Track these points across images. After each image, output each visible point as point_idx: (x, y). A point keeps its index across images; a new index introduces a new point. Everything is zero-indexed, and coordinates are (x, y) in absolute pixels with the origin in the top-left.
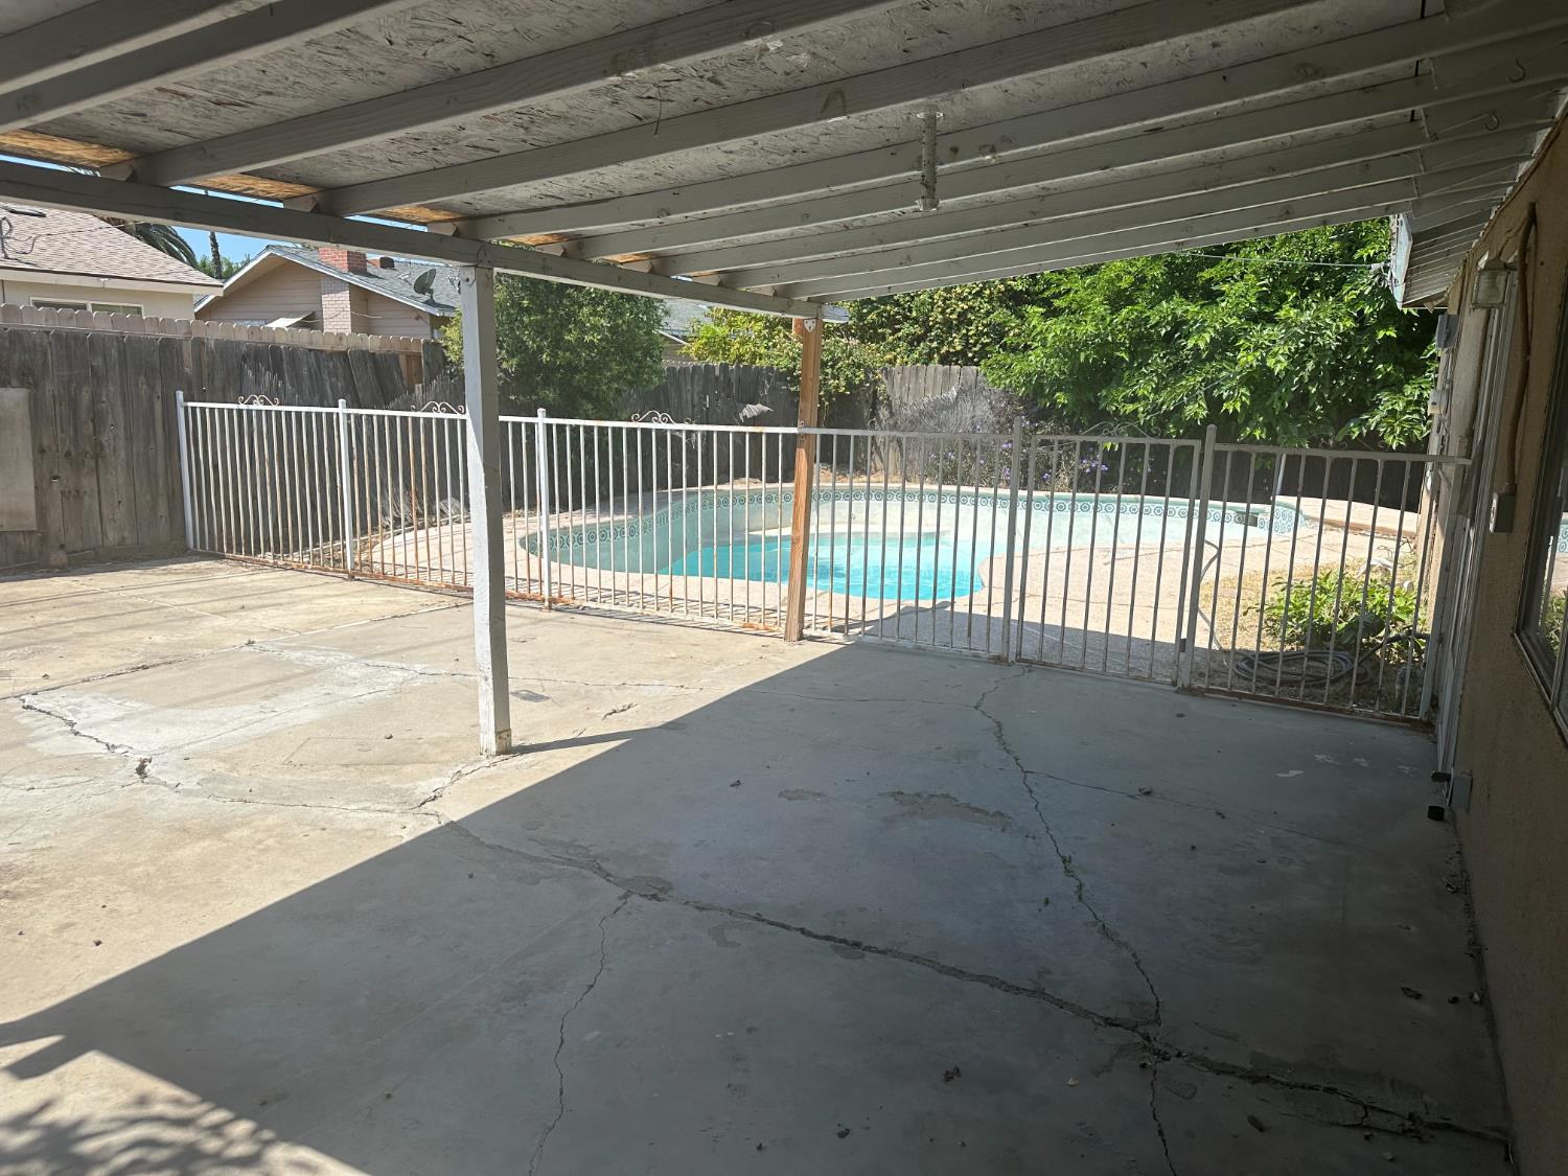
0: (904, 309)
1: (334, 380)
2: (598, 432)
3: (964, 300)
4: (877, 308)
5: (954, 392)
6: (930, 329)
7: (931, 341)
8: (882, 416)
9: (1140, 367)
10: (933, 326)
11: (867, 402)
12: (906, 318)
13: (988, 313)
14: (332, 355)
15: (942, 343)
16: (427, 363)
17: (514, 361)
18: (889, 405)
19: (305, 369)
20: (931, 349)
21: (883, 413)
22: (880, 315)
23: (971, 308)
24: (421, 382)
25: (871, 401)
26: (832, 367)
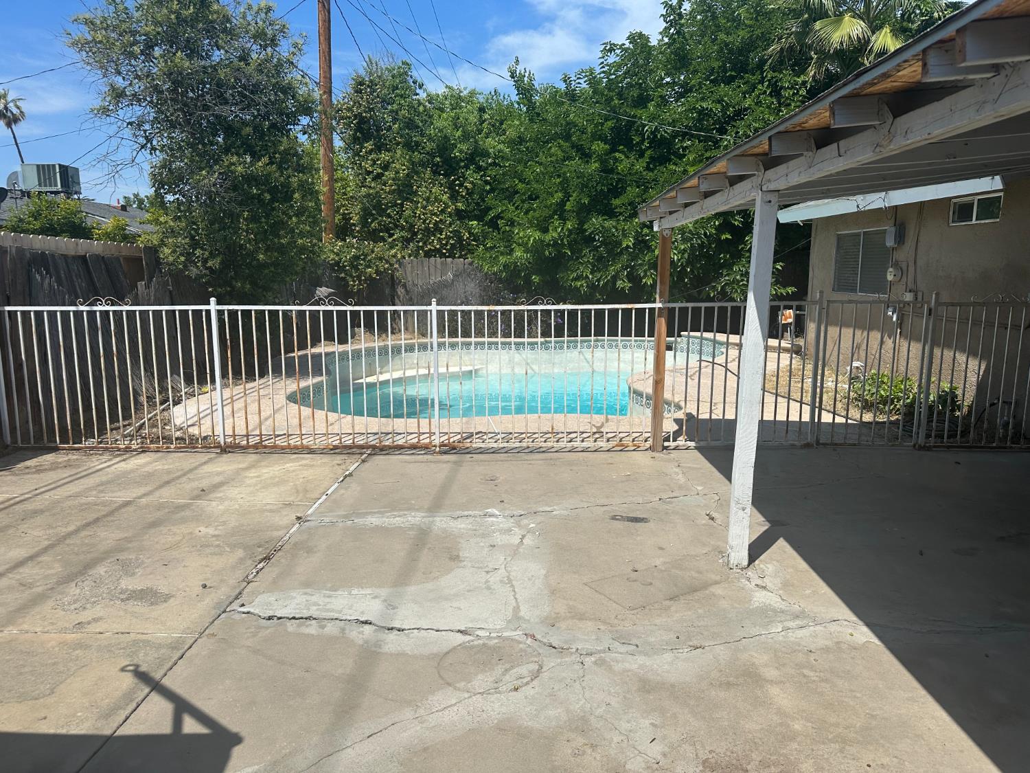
0: (394, 220)
1: (80, 280)
2: (228, 314)
3: (435, 214)
4: (377, 219)
5: (450, 275)
6: (415, 234)
7: (418, 242)
8: (399, 293)
9: (577, 258)
10: (418, 231)
11: (387, 284)
12: (396, 226)
13: (450, 224)
14: (74, 257)
15: (425, 243)
16: (147, 264)
17: (218, 260)
18: (404, 286)
19: (62, 272)
20: (418, 247)
21: (400, 291)
22: (380, 224)
23: (441, 220)
24: (142, 279)
25: (390, 283)
26: (364, 260)
